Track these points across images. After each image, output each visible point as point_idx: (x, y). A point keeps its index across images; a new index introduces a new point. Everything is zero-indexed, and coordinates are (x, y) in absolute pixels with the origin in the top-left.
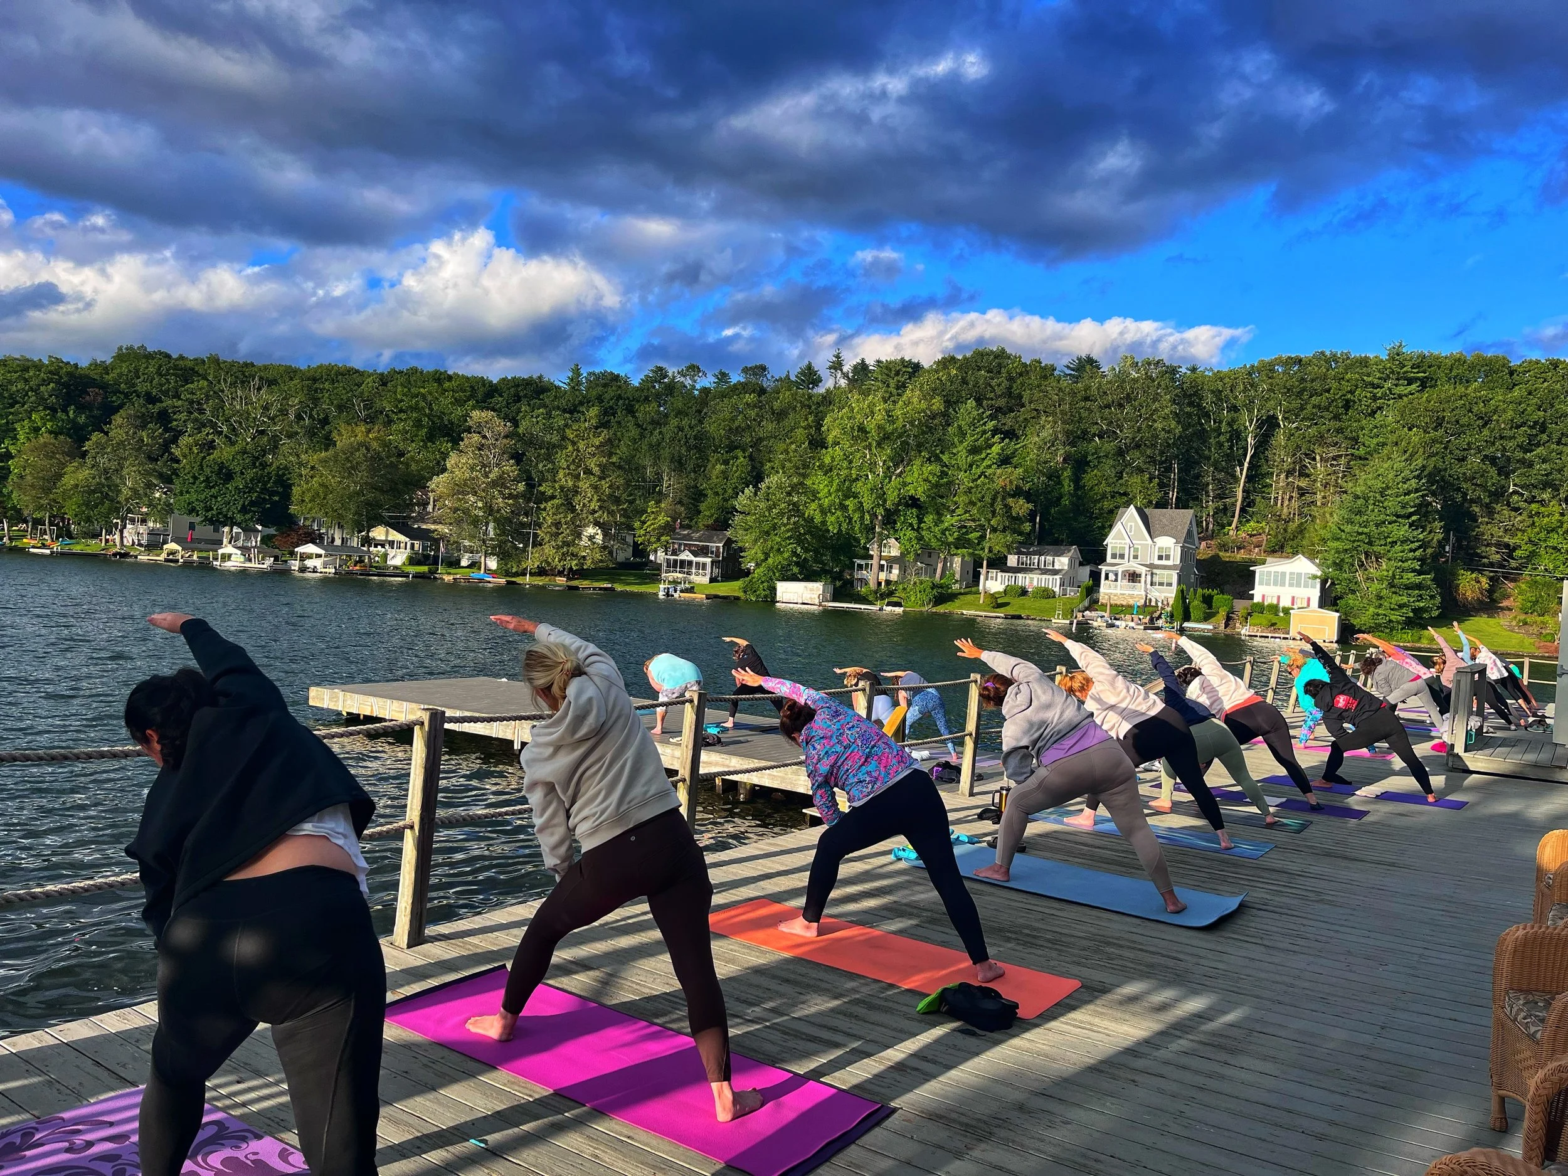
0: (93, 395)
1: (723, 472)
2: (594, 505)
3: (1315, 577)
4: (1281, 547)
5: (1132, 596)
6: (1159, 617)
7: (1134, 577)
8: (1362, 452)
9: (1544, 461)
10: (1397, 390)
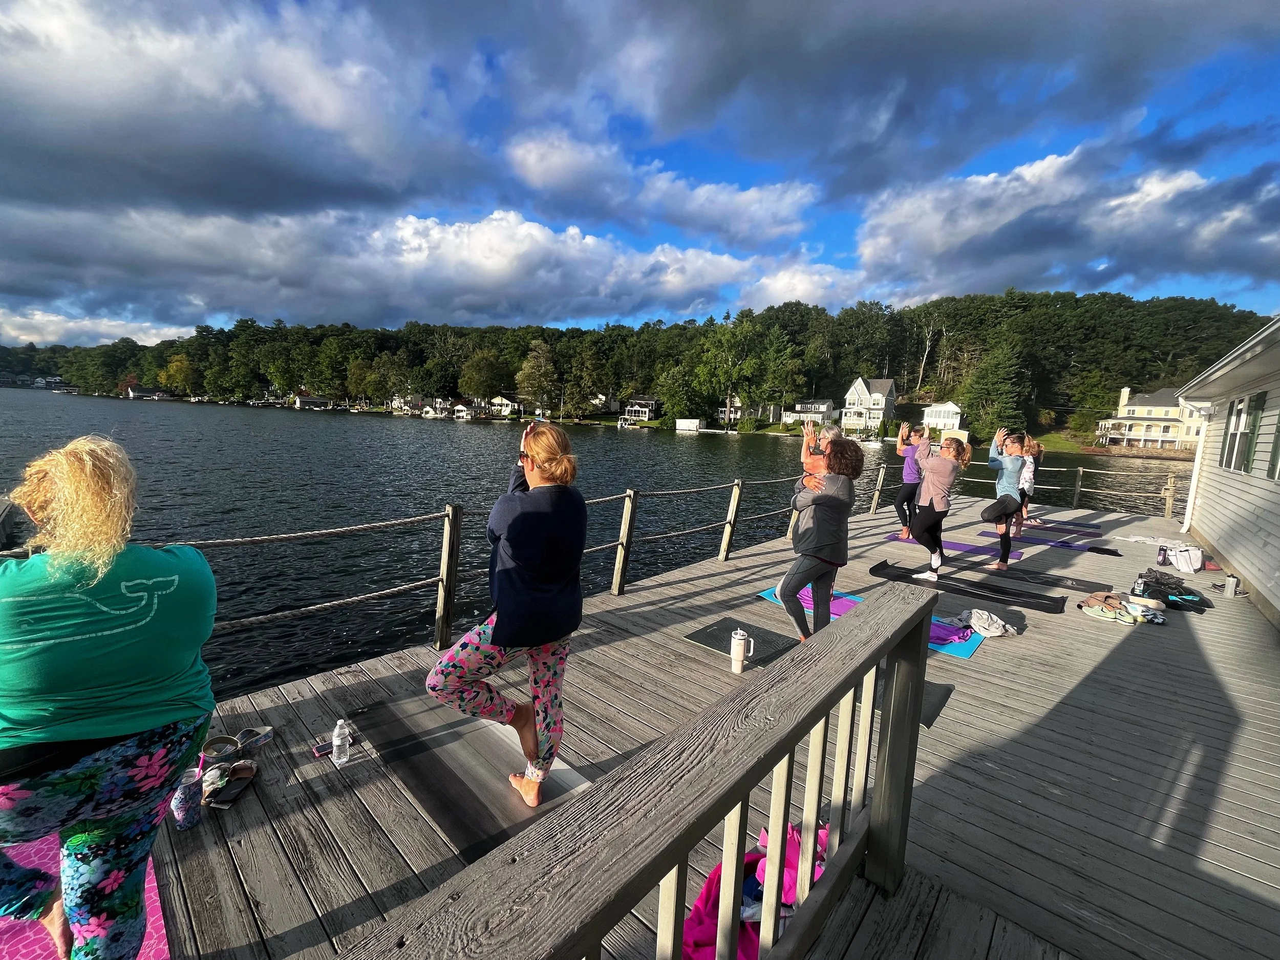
0: (392, 343)
1: (661, 368)
2: (590, 384)
3: (957, 413)
4: (940, 399)
5: (858, 424)
6: (872, 435)
7: (860, 414)
8: (988, 347)
9: (1093, 348)
10: (1010, 313)
